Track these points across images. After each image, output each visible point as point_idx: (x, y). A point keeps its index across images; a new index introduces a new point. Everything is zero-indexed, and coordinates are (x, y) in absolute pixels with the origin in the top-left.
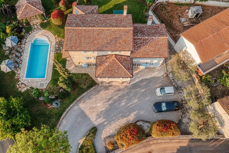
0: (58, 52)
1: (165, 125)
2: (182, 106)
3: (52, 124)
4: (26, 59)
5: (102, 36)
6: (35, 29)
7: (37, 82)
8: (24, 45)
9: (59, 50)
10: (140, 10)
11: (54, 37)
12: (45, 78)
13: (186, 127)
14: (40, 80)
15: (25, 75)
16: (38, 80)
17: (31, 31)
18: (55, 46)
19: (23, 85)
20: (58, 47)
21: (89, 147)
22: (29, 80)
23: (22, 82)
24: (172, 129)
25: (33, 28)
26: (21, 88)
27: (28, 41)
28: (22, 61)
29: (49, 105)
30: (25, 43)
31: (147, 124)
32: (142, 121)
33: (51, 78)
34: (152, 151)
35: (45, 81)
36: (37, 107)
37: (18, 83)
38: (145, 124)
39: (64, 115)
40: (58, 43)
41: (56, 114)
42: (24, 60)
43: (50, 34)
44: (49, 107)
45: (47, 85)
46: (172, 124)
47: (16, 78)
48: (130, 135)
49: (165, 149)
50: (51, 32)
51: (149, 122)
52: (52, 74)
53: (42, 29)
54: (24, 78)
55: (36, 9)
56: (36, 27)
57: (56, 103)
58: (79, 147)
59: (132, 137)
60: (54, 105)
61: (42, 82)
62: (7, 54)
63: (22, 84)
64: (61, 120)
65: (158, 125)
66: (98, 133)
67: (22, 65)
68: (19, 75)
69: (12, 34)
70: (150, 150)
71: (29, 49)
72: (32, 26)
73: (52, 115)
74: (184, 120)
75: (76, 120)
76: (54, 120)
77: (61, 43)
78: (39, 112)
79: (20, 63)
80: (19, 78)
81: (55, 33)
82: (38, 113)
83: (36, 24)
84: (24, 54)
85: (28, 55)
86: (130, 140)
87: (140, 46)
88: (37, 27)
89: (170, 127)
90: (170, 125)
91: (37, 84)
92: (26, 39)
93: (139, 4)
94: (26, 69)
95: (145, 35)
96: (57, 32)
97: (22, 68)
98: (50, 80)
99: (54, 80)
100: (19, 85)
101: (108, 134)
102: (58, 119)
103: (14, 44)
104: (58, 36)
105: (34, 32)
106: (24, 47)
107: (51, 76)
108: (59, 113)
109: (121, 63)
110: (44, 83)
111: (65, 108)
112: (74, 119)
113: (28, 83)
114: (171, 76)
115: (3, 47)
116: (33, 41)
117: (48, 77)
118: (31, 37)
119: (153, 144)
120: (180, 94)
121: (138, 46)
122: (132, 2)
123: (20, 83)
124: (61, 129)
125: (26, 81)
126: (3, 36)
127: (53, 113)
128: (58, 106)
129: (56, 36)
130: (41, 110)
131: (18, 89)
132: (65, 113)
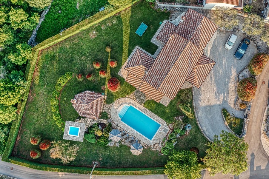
0: (143, 102)
1: (258, 62)
2: (248, 37)
3: (201, 138)
4: (134, 132)
5: (181, 67)
6: (108, 110)
7: (160, 133)
8: (119, 127)
9: (142, 101)
10: (148, 9)
11: (126, 98)
12: (161, 125)
13: (264, 46)
14: (160, 130)
15: (148, 139)
16: (159, 131)
17: (108, 115)
18: (136, 102)
19: (156, 145)
20: (139, 100)
21: (234, 121)
22: (155, 138)
23: (152, 144)
24: (263, 60)
25: (106, 111)
26: (157, 148)
27: (116, 122)
28: (133, 136)
29: (186, 133)
30: (117, 125)
31: (244, 71)
32: (240, 73)
33: (163, 121)
34: (263, 80)
35: (163, 126)
36: (181, 142)
37: (152, 148)
38: (244, 73)
39: (200, 126)
40: (135, 98)
41: (196, 132)
42: (133, 133)
43: (122, 100)
44: (187, 134)
45: (168, 127)
46: (260, 57)
47: (146, 147)
48: (250, 90)
49: (268, 71)
50: (120, 98)
51: (244, 69)
52: (161, 118)
53: (112, 104)
54: (151, 141)
55: (97, 100)
56: (107, 109)
57: (188, 127)
58: (229, 128)
59: (252, 89)
60: (188, 129)
61: (163, 129)
62: (118, 145)
63: (154, 145)
64: (202, 130)
65: (255, 67)
66: (228, 109)
67: (137, 137)
68: (145, 144)
69: (105, 132)
70: (261, 81)
71: (126, 125)
72: (104, 111)
73: (194, 135)
74: (259, 44)
75: (209, 120)
76: (199, 135)
77: (136, 95)
78: (186, 143)
79: (134, 138)
80: (148, 146)
81: (124, 96)
82: (186, 145)
83: (104, 107)
84: (128, 131)
85: (131, 128)
86: (253, 92)
87: (198, 41)
88: (108, 107)
89: (262, 60)
90: (260, 59)
91: (162, 133)
92: (113, 122)
93: (142, 6)
94: (143, 136)
95: (192, 31)
96: (123, 93)
97: (140, 139)
98: (165, 121)
99: (167, 119)
100: (153, 148)
101: (233, 103)
102: (201, 132)
103: (120, 135)
104: (128, 94)
105: (110, 113)
106: (120, 128)
107: (161, 119)
108: (196, 129)
109: (201, 64)
110: (164, 128)
111: (195, 122)
112: (207, 120)
113: (157, 140)
114: (222, 28)
115: (110, 145)
116: (119, 118)
117: (161, 122)
118: (114, 118)
119: (259, 76)
120: (239, 32)
121: (197, 43)
122: (135, 10)
123: (152, 146)
124: (208, 134)
125: (154, 141)
126: (103, 141)
127: (193, 133)
128: (191, 127)
129: (127, 96)
130: (186, 141)
131: (157, 150)
132: (199, 125)
